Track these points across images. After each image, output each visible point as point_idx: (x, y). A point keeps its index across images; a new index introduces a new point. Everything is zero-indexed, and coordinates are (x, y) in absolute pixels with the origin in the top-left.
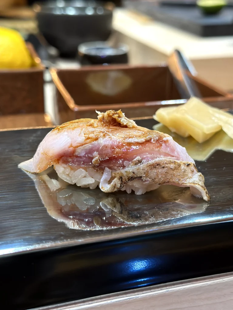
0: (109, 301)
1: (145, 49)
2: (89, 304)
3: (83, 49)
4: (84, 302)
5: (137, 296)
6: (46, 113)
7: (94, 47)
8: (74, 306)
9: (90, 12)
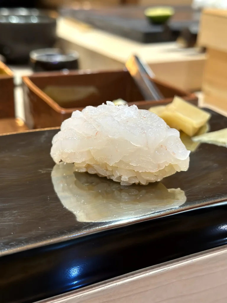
0: (147, 274)
1: (93, 55)
2: (131, 278)
3: (35, 56)
4: (127, 276)
5: (169, 267)
6: (17, 118)
7: (44, 54)
8: (119, 280)
9: (35, 20)
